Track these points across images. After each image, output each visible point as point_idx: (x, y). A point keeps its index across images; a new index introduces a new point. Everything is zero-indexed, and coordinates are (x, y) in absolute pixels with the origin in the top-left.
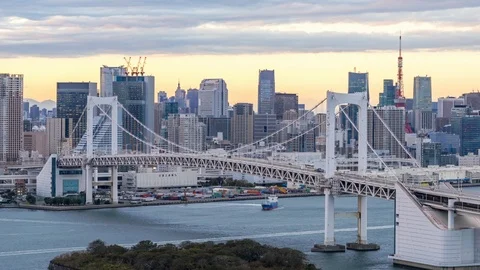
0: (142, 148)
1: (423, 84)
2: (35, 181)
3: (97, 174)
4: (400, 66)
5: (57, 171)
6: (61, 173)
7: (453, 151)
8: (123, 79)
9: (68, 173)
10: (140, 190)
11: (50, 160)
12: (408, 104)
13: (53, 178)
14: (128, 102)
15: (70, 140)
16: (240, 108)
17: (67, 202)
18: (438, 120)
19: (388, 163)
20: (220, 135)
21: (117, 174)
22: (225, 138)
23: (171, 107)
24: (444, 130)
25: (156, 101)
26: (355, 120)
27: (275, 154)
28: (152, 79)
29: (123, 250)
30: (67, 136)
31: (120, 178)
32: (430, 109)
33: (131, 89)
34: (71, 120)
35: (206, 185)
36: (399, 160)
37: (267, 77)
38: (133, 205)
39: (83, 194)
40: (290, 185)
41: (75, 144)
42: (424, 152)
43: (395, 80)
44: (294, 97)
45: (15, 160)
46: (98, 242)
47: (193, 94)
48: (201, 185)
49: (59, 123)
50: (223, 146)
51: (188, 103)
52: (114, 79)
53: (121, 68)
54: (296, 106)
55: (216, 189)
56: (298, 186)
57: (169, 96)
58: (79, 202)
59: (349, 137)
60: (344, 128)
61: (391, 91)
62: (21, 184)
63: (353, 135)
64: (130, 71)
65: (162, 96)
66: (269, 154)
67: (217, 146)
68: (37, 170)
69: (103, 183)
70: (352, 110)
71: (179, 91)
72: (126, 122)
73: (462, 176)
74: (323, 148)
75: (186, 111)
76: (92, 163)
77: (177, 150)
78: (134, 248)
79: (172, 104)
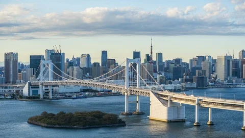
0: (60, 79)
1: (160, 55)
2: (22, 91)
3: (44, 88)
4: (152, 49)
5: (30, 87)
6: (32, 88)
7: (170, 79)
8: (54, 54)
9: (34, 88)
10: (60, 93)
11: (28, 83)
12: (154, 62)
13: (29, 90)
14: (56, 62)
15: (34, 76)
16: (95, 64)
17: (34, 98)
18: (165, 68)
19: (147, 84)
20: (88, 74)
21: (52, 88)
22: (90, 75)
23: (71, 64)
24: (167, 71)
25: (65, 62)
26: (136, 68)
27: (107, 81)
28: (64, 54)
29: (54, 115)
30: (34, 74)
31: (52, 89)
32: (162, 64)
33: (56, 57)
34: (35, 69)
35: (83, 91)
36: (151, 82)
37: (104, 53)
38: (57, 99)
39: (40, 95)
40: (113, 91)
41: (37, 77)
42: (160, 80)
43: (150, 54)
44: (114, 60)
45: (15, 83)
46: (45, 112)
47: (78, 59)
48: (81, 91)
49: (31, 70)
50: (89, 78)
51: (76, 62)
52: (50, 54)
53: (53, 50)
54: (115, 63)
55: (87, 93)
56: (116, 92)
57: (70, 60)
58: (38, 98)
59: (134, 74)
60: (132, 71)
61: (149, 58)
62: (17, 92)
63: (135, 73)
64: (56, 51)
65: (68, 60)
66: (105, 81)
67: (87, 78)
68: (23, 87)
69: (46, 91)
70: (135, 65)
71: (73, 58)
72: (55, 69)
73: (173, 88)
74: (124, 78)
75: (76, 65)
76: (42, 84)
77: (73, 79)
78: (58, 114)
79: (71, 63)
